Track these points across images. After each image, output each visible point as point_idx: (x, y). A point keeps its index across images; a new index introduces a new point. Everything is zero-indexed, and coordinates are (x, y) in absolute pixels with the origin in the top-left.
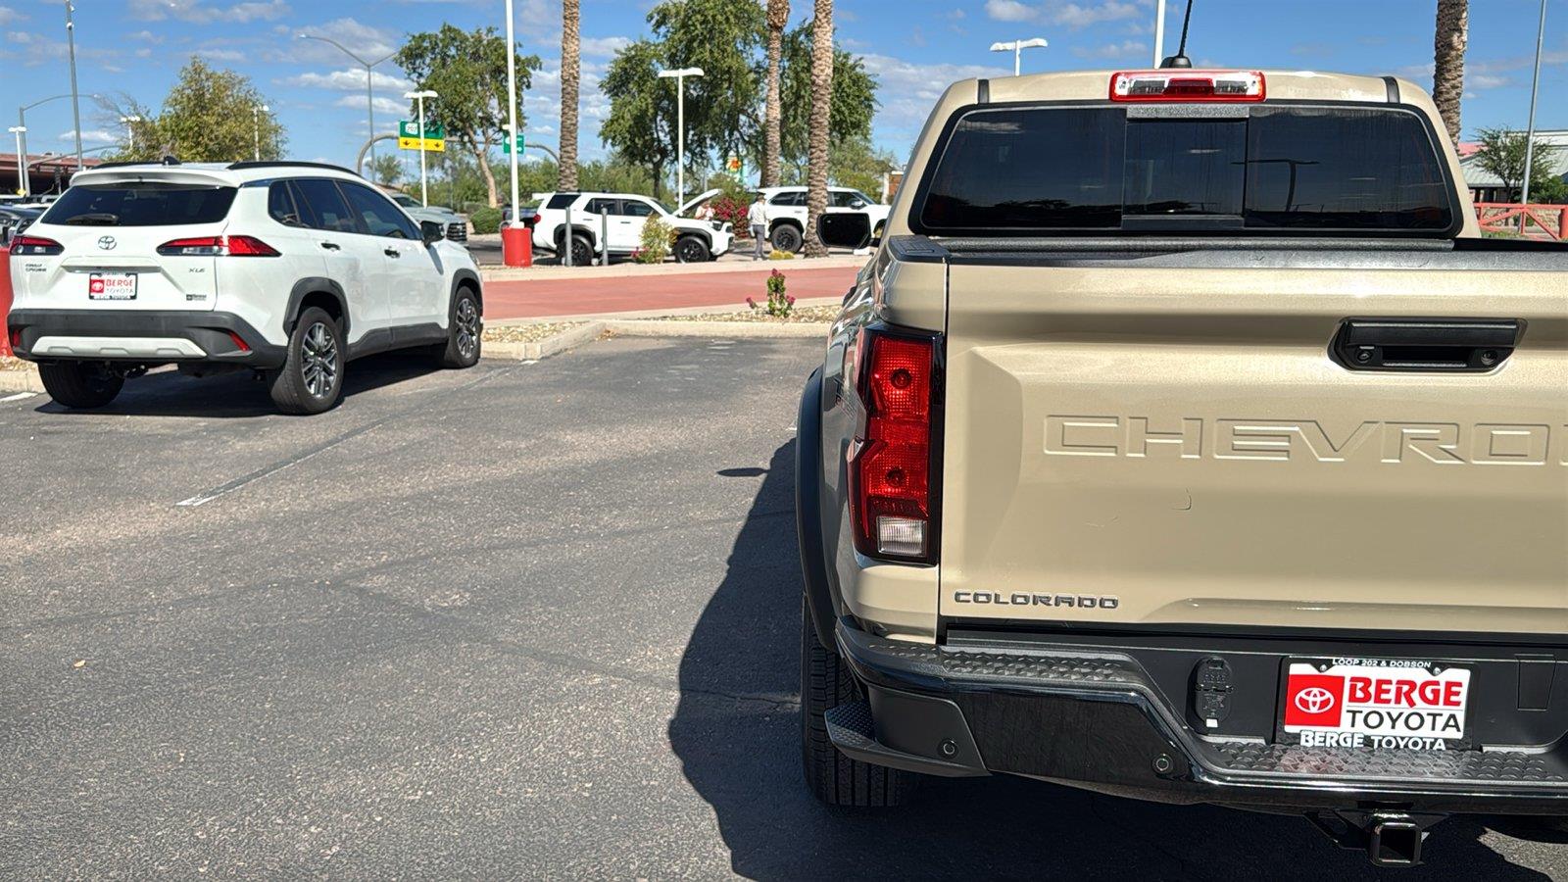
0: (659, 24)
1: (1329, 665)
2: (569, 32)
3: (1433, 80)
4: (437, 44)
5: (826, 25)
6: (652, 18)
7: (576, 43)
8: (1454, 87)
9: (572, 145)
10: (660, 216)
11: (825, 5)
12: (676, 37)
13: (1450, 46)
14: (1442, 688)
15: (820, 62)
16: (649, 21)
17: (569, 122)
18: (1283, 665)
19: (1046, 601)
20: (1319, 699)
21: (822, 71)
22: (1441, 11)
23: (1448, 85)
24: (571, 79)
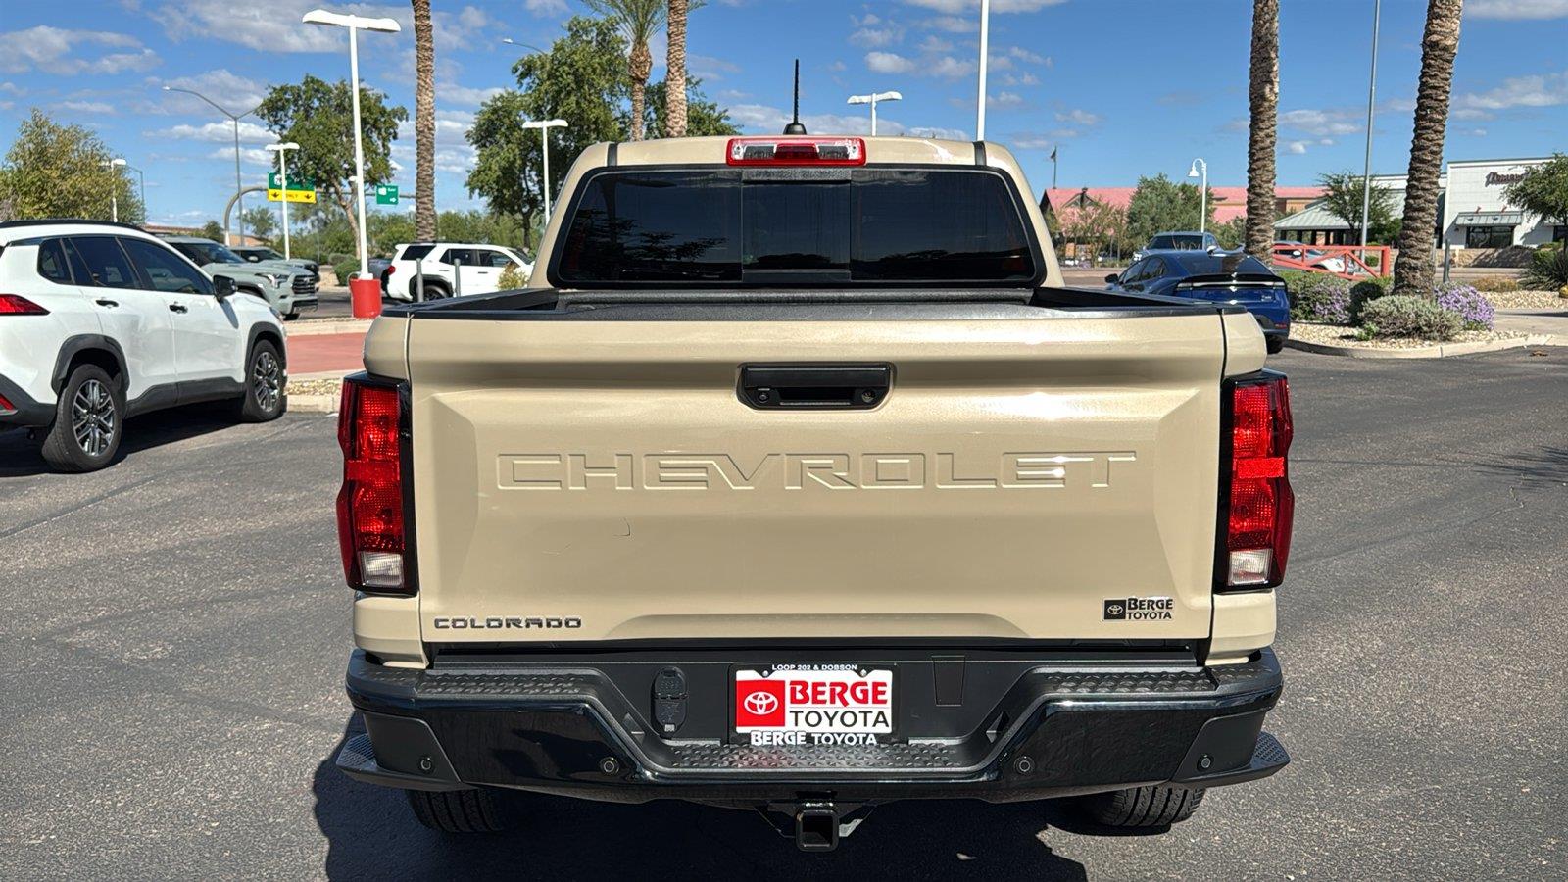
0: (523, 76)
1: (771, 672)
2: (423, 84)
3: (1249, 130)
4: (299, 96)
5: (678, 78)
6: (517, 71)
7: (431, 95)
8: (1268, 136)
9: (428, 196)
10: (518, 266)
11: (678, 59)
12: (543, 89)
13: (1264, 98)
14: (870, 688)
15: (675, 114)
16: (515, 73)
17: (425, 173)
18: (731, 673)
19: (517, 623)
20: (765, 702)
21: (677, 123)
22: (1253, 64)
23: (1262, 134)
24: (426, 130)
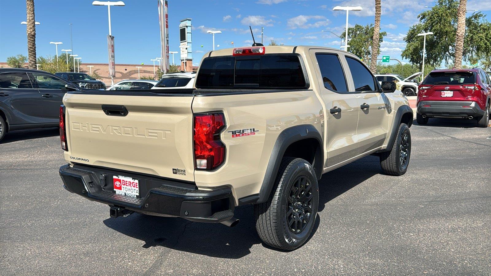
0: (422, 19)
1: (119, 177)
2: (376, 25)
4: (353, 31)
5: (463, 15)
6: (419, 17)
7: (379, 28)
9: (375, 60)
10: (399, 81)
11: (463, 9)
12: (428, 22)
14: (135, 184)
15: (460, 28)
16: (418, 18)
17: (374, 53)
18: (112, 176)
21: (461, 31)
24: (376, 39)
